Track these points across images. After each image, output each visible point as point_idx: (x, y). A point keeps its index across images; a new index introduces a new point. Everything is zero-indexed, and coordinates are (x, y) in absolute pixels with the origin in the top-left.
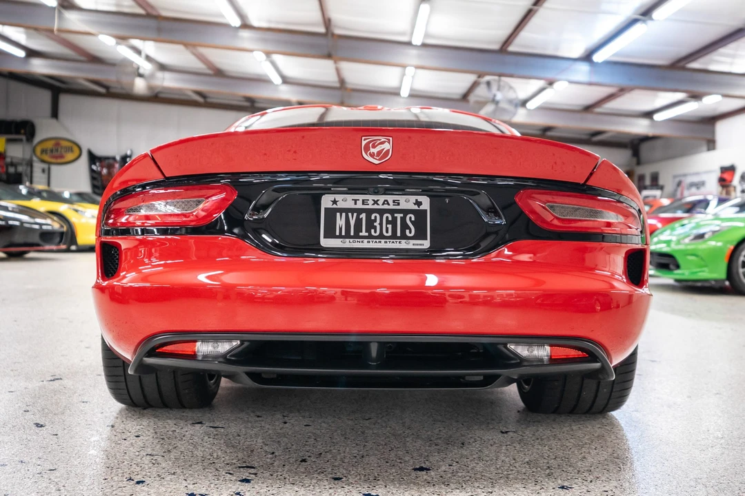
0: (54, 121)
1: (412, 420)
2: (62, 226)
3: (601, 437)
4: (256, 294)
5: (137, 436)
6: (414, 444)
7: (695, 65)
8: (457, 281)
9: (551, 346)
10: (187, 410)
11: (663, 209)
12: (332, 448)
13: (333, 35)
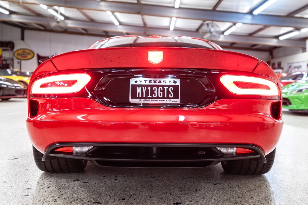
0: (22, 42)
1: (173, 178)
2: (25, 87)
3: (259, 187)
4: (102, 124)
5: (48, 187)
6: (174, 190)
7: (298, 15)
8: (193, 118)
9: (237, 148)
10: (72, 174)
11: (283, 78)
12: (137, 193)
13: (141, 4)
